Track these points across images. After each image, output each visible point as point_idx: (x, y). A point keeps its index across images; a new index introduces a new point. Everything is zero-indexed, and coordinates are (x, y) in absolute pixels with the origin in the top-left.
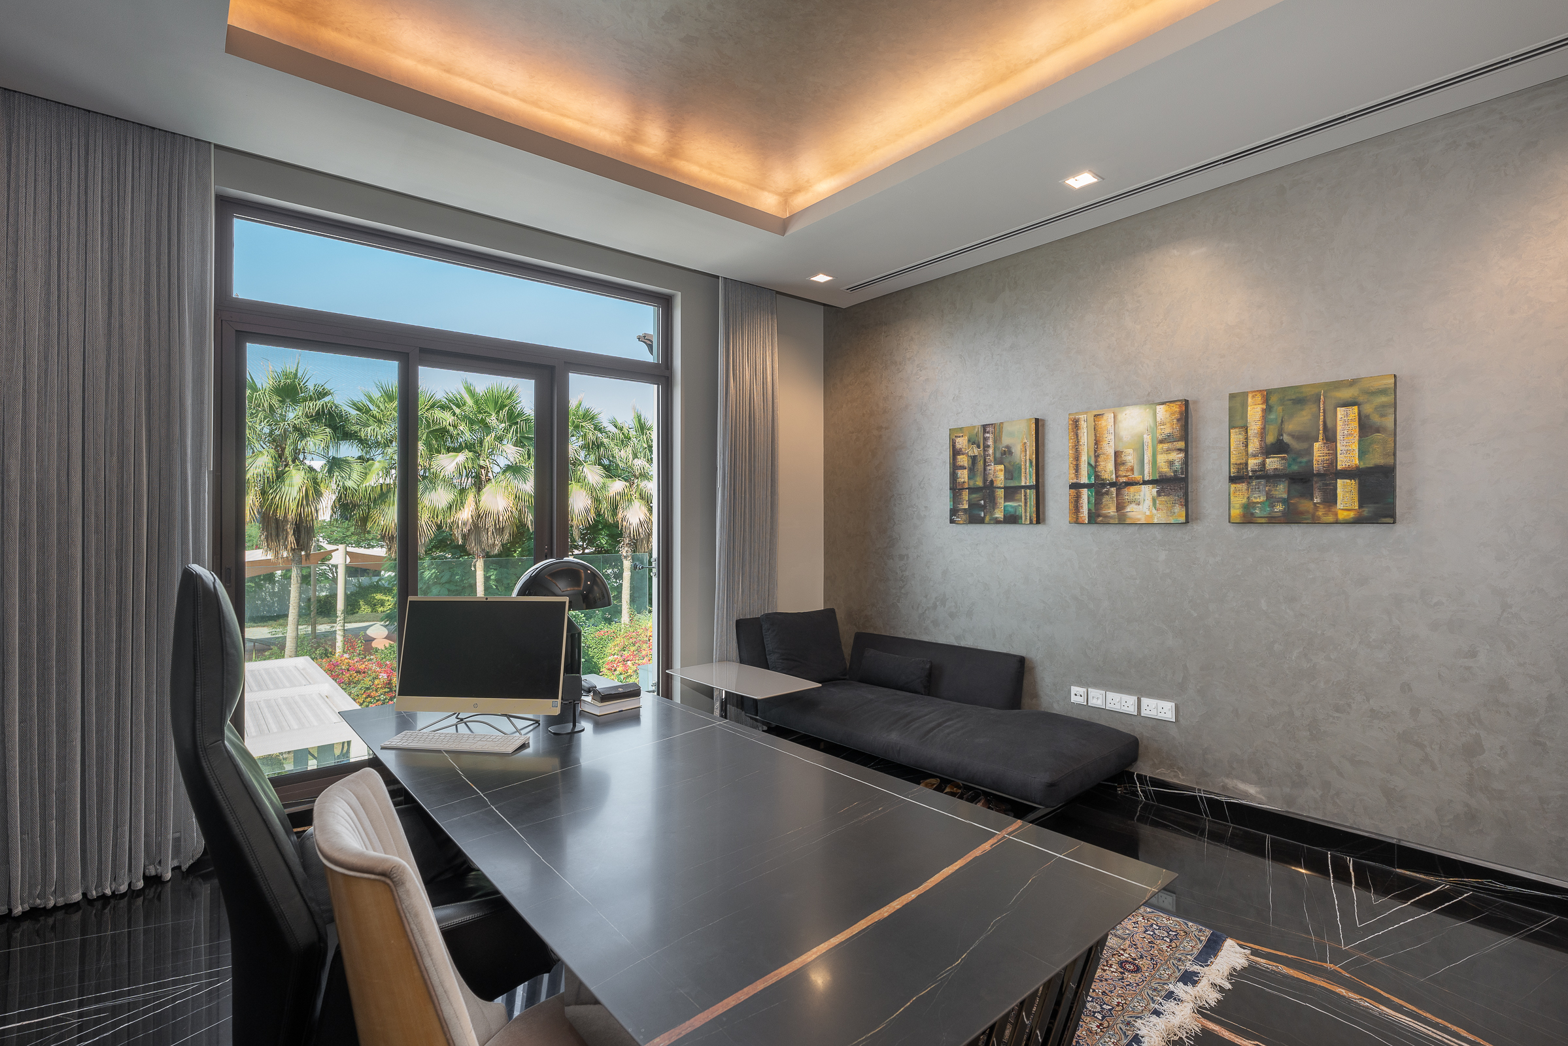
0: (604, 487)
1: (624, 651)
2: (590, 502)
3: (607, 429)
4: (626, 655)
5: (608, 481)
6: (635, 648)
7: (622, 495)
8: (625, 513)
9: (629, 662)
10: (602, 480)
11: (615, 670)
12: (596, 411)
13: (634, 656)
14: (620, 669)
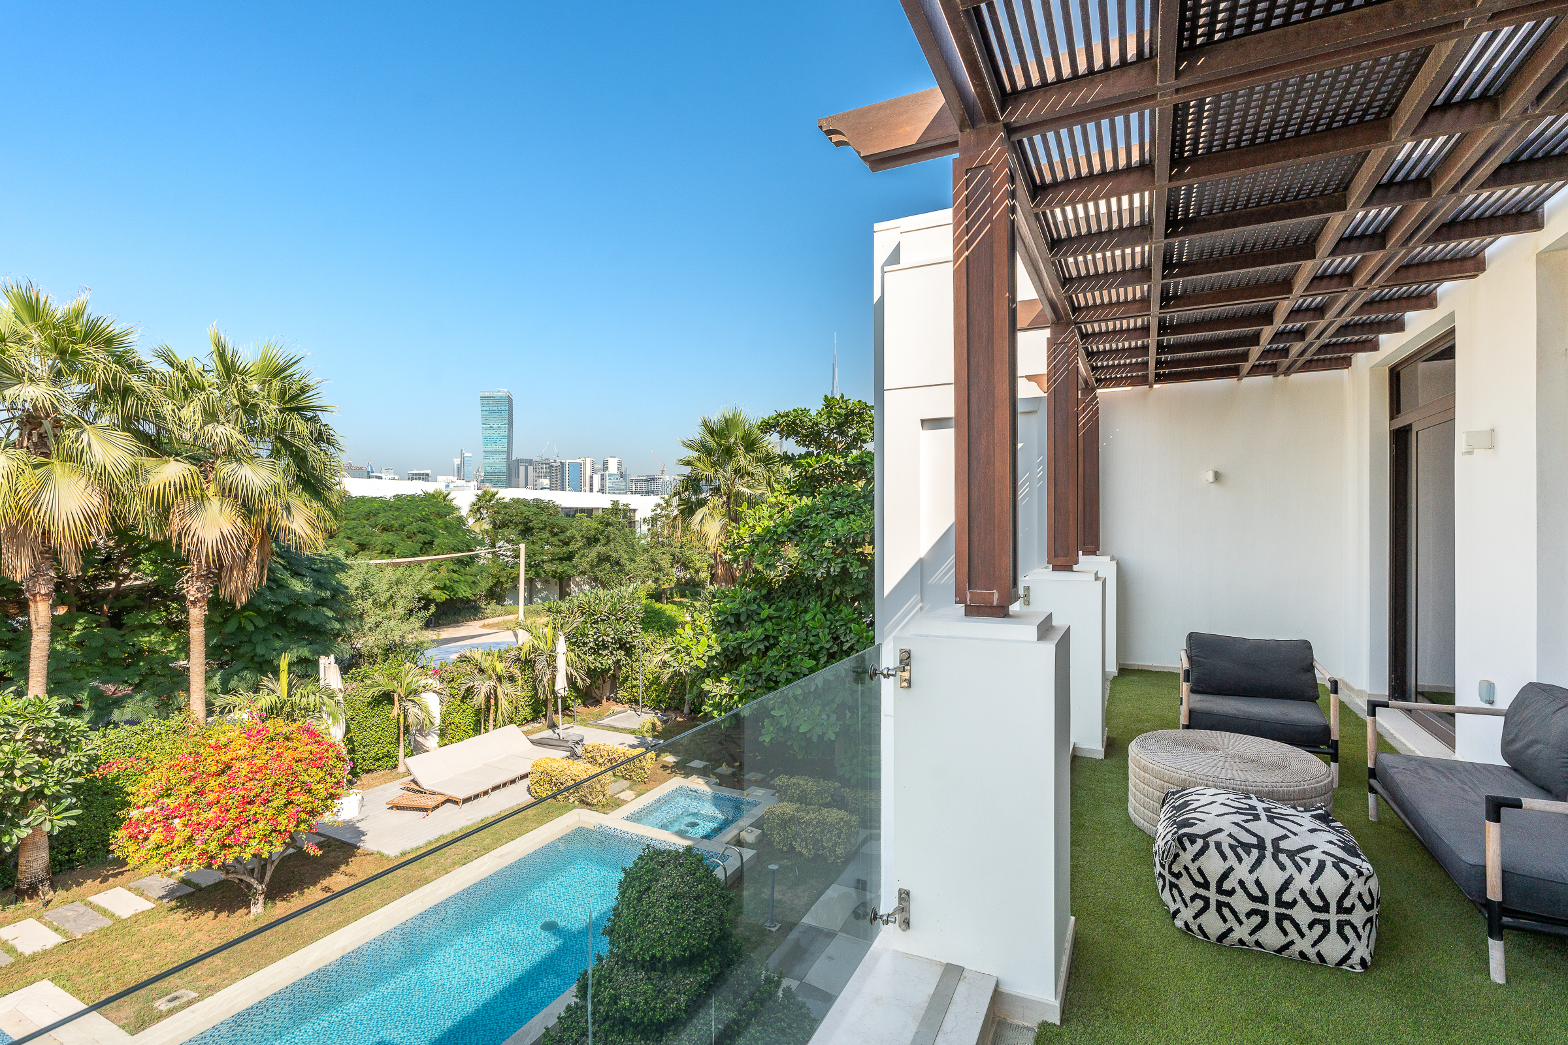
0: (136, 471)
1: (168, 796)
2: (96, 500)
3: (149, 367)
4: (172, 806)
5: (149, 462)
6: (193, 787)
7: (183, 489)
8: (188, 521)
9: (177, 821)
10: (130, 459)
11: (146, 839)
12: (116, 328)
13: (189, 807)
14: (155, 837)
